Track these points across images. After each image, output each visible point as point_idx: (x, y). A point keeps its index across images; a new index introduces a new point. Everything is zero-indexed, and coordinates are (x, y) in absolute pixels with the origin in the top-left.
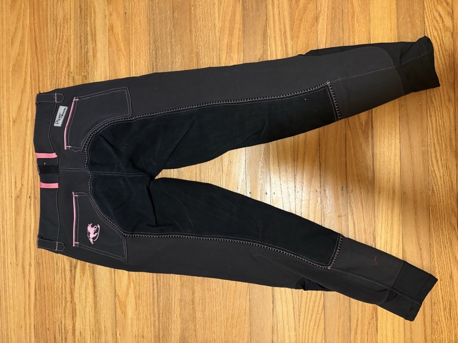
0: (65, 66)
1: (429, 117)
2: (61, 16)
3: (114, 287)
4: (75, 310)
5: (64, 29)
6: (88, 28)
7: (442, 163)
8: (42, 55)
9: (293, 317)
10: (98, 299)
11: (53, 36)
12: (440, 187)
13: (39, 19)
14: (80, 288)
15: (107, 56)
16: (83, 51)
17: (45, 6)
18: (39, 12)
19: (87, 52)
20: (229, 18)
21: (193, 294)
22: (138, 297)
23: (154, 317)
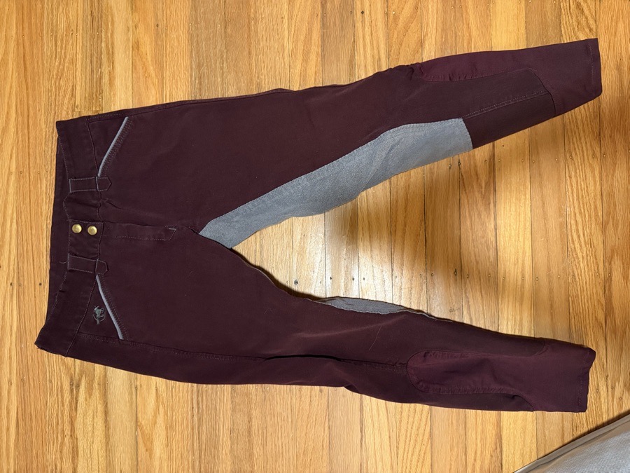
0: (67, 96)
1: (568, 178)
2: (63, 26)
3: (134, 412)
4: (77, 448)
5: (67, 44)
6: (103, 45)
7: (584, 238)
8: (33, 80)
9: (389, 450)
10: (111, 431)
11: (51, 53)
12: (583, 271)
13: (30, 28)
14: (85, 415)
15: (130, 84)
16: (95, 76)
17: (39, 11)
18: (30, 18)
19: (101, 78)
20: (302, 38)
21: (249, 422)
22: (170, 427)
23: (194, 455)
